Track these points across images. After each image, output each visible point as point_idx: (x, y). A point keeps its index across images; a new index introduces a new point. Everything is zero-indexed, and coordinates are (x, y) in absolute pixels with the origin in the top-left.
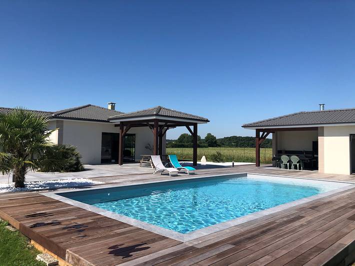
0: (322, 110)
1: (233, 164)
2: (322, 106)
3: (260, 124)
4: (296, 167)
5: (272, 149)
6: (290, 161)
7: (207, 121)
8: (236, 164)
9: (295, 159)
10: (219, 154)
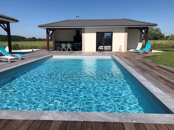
0: (77, 19)
1: (33, 50)
2: (77, 17)
3: (48, 25)
4: (69, 50)
5: (52, 41)
6: (66, 47)
7: (17, 21)
8: (34, 50)
9: (69, 46)
10: (17, 45)
